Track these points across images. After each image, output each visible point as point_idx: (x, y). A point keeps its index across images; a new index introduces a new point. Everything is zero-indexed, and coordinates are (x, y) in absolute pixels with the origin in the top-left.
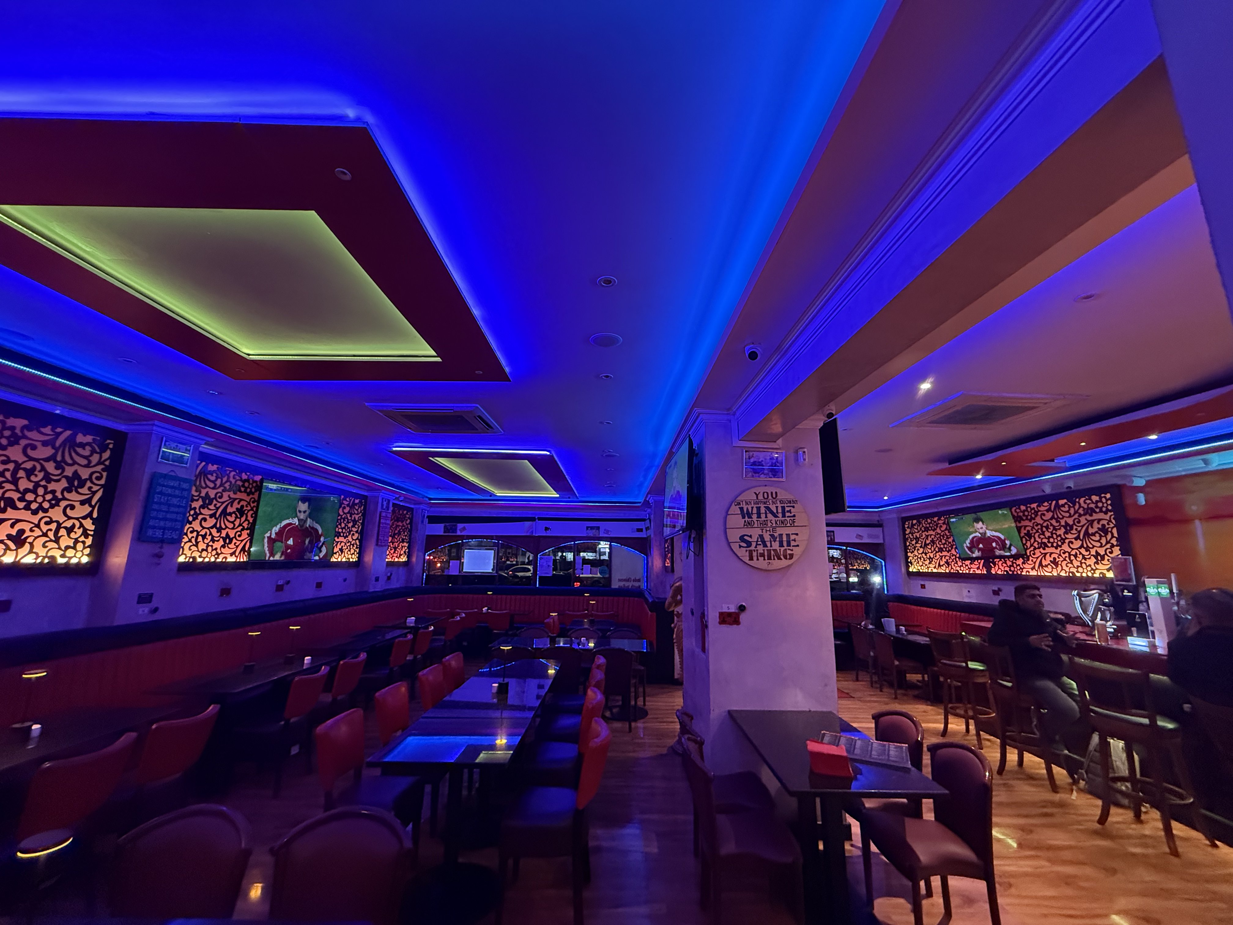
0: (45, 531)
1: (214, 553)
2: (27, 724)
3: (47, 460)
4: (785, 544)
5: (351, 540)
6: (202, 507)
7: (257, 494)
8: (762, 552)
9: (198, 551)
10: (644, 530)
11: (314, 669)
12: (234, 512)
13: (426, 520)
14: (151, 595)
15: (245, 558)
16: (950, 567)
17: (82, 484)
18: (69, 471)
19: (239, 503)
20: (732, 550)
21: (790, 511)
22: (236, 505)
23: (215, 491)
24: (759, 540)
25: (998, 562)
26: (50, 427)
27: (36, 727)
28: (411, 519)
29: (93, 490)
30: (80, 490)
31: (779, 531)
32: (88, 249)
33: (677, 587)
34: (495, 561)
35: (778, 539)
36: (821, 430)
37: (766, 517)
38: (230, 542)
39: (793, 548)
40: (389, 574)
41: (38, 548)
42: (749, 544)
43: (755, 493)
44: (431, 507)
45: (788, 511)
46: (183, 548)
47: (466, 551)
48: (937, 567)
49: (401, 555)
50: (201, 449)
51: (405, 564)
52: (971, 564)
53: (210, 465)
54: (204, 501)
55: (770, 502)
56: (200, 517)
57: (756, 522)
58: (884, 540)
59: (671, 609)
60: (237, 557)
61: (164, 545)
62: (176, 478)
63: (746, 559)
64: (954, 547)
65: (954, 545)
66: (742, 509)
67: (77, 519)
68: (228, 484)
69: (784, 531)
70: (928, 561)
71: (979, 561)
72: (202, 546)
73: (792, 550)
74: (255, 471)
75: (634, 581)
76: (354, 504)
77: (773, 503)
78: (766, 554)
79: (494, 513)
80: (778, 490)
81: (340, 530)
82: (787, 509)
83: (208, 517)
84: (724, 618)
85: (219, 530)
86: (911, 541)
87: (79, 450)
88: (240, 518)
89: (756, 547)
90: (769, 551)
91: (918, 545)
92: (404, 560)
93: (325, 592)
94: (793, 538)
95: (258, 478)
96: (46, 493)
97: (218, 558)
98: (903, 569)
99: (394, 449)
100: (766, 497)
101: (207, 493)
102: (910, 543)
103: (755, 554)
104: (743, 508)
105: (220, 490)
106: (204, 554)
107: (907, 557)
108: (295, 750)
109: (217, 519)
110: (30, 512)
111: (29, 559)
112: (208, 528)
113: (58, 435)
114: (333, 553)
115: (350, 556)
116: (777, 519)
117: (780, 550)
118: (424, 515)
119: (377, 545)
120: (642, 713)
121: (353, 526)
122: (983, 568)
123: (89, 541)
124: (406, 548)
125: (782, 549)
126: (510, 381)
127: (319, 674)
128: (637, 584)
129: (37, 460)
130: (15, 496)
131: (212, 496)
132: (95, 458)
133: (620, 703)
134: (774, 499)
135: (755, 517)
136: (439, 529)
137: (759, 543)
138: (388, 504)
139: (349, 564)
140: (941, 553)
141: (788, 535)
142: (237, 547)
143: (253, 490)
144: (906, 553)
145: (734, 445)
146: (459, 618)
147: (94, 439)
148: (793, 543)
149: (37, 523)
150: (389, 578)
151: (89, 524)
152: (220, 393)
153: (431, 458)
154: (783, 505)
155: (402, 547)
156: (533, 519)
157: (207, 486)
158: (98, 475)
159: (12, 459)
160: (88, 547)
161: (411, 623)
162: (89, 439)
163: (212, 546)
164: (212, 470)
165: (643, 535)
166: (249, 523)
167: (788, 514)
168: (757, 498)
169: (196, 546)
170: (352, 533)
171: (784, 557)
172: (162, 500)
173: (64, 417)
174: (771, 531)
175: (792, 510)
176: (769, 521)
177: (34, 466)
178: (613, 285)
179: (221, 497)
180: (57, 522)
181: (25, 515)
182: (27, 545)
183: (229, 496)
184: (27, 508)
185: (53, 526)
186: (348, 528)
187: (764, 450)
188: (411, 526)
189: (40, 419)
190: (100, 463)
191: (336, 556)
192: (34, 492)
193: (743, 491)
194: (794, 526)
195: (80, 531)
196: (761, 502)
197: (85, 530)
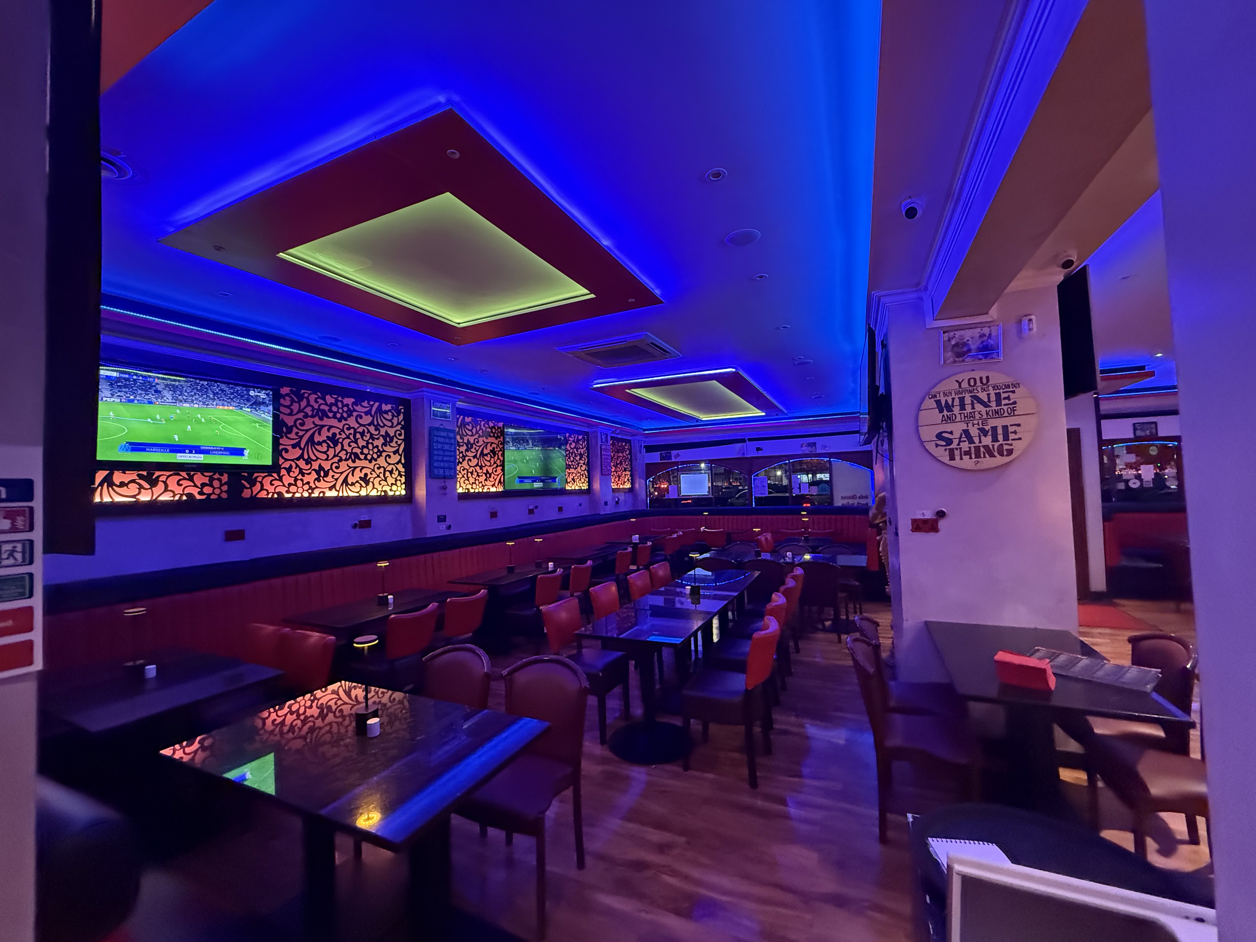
0: (378, 474)
1: (481, 485)
2: (385, 594)
3: (369, 425)
4: (1000, 437)
5: (580, 471)
6: (467, 450)
8: (968, 449)
9: (470, 484)
12: (489, 453)
13: (644, 450)
14: (445, 517)
15: (502, 488)
17: (391, 441)
18: (383, 432)
19: (491, 446)
20: (927, 450)
21: (1008, 398)
22: (489, 448)
23: (473, 438)
24: (963, 436)
26: (366, 401)
27: (390, 597)
28: (630, 450)
29: (398, 443)
30: (391, 444)
31: (992, 423)
33: (882, 498)
34: (710, 484)
35: (990, 433)
36: (1062, 288)
37: (973, 408)
38: (490, 477)
39: (1013, 442)
40: (616, 500)
41: (377, 486)
43: (957, 381)
44: (646, 438)
45: (1005, 398)
46: (459, 482)
47: (682, 476)
49: (624, 482)
50: (457, 406)
51: (631, 490)
53: (466, 418)
54: (467, 446)
55: (979, 389)
56: (467, 458)
57: (958, 416)
59: (877, 522)
60: (496, 488)
61: (447, 480)
62: (445, 430)
66: (938, 402)
67: (393, 464)
68: (481, 431)
69: (999, 423)
72: (472, 480)
73: (1011, 445)
74: (499, 419)
75: (860, 498)
76: (578, 440)
77: (984, 390)
78: (973, 451)
79: (704, 438)
81: (570, 463)
82: (1003, 395)
83: (472, 458)
84: (918, 525)
85: (481, 468)
87: (385, 416)
88: (494, 458)
89: (959, 445)
90: (977, 449)
92: (628, 487)
93: (565, 515)
94: (1012, 431)
95: (501, 425)
96: (374, 448)
97: (484, 489)
99: (595, 386)
100: (972, 383)
101: (468, 439)
103: (957, 453)
104: (940, 400)
105: (476, 436)
106: (474, 486)
109: (478, 459)
110: (368, 461)
111: (374, 493)
112: (473, 467)
113: (372, 406)
114: (567, 483)
115: (581, 485)
116: (988, 409)
117: (993, 446)
118: (641, 446)
119: (602, 474)
121: (580, 459)
123: (403, 480)
124: (629, 476)
125: (996, 445)
126: (663, 303)
127: (556, 574)
128: (863, 501)
129: (364, 426)
130: (358, 451)
131: (472, 442)
132: (395, 421)
133: (832, 617)
134: (985, 385)
135: (956, 410)
136: (655, 457)
137: (962, 439)
138: (606, 437)
139: (580, 492)
141: (1005, 428)
142: (495, 480)
143: (499, 434)
145: (928, 327)
146: (676, 536)
147: (392, 407)
148: (1012, 436)
149: (373, 468)
150: (617, 503)
151: (400, 467)
152: (456, 359)
153: (627, 391)
154: (998, 391)
155: (625, 475)
156: (743, 441)
158: (399, 432)
159: (352, 426)
160: (404, 483)
161: (635, 540)
162: (389, 407)
163: (478, 480)
164: (469, 421)
165: (863, 449)
166: (501, 461)
167: (1004, 402)
168: (960, 386)
169: (468, 480)
170: (580, 465)
171: (998, 453)
172: (439, 447)
173: (372, 393)
174: (980, 424)
175: (1012, 396)
176: (976, 413)
177: (364, 430)
178: (723, 177)
179: (478, 442)
180: (383, 467)
181: (365, 463)
182: (371, 483)
183: (483, 441)
184: (366, 459)
185: (382, 470)
186: (577, 461)
187: (970, 327)
188: (631, 457)
189: (360, 397)
190: (399, 424)
191: (570, 485)
192: (367, 448)
193: (941, 381)
194: (1014, 415)
195: (397, 473)
196: (965, 391)
197: (399, 472)
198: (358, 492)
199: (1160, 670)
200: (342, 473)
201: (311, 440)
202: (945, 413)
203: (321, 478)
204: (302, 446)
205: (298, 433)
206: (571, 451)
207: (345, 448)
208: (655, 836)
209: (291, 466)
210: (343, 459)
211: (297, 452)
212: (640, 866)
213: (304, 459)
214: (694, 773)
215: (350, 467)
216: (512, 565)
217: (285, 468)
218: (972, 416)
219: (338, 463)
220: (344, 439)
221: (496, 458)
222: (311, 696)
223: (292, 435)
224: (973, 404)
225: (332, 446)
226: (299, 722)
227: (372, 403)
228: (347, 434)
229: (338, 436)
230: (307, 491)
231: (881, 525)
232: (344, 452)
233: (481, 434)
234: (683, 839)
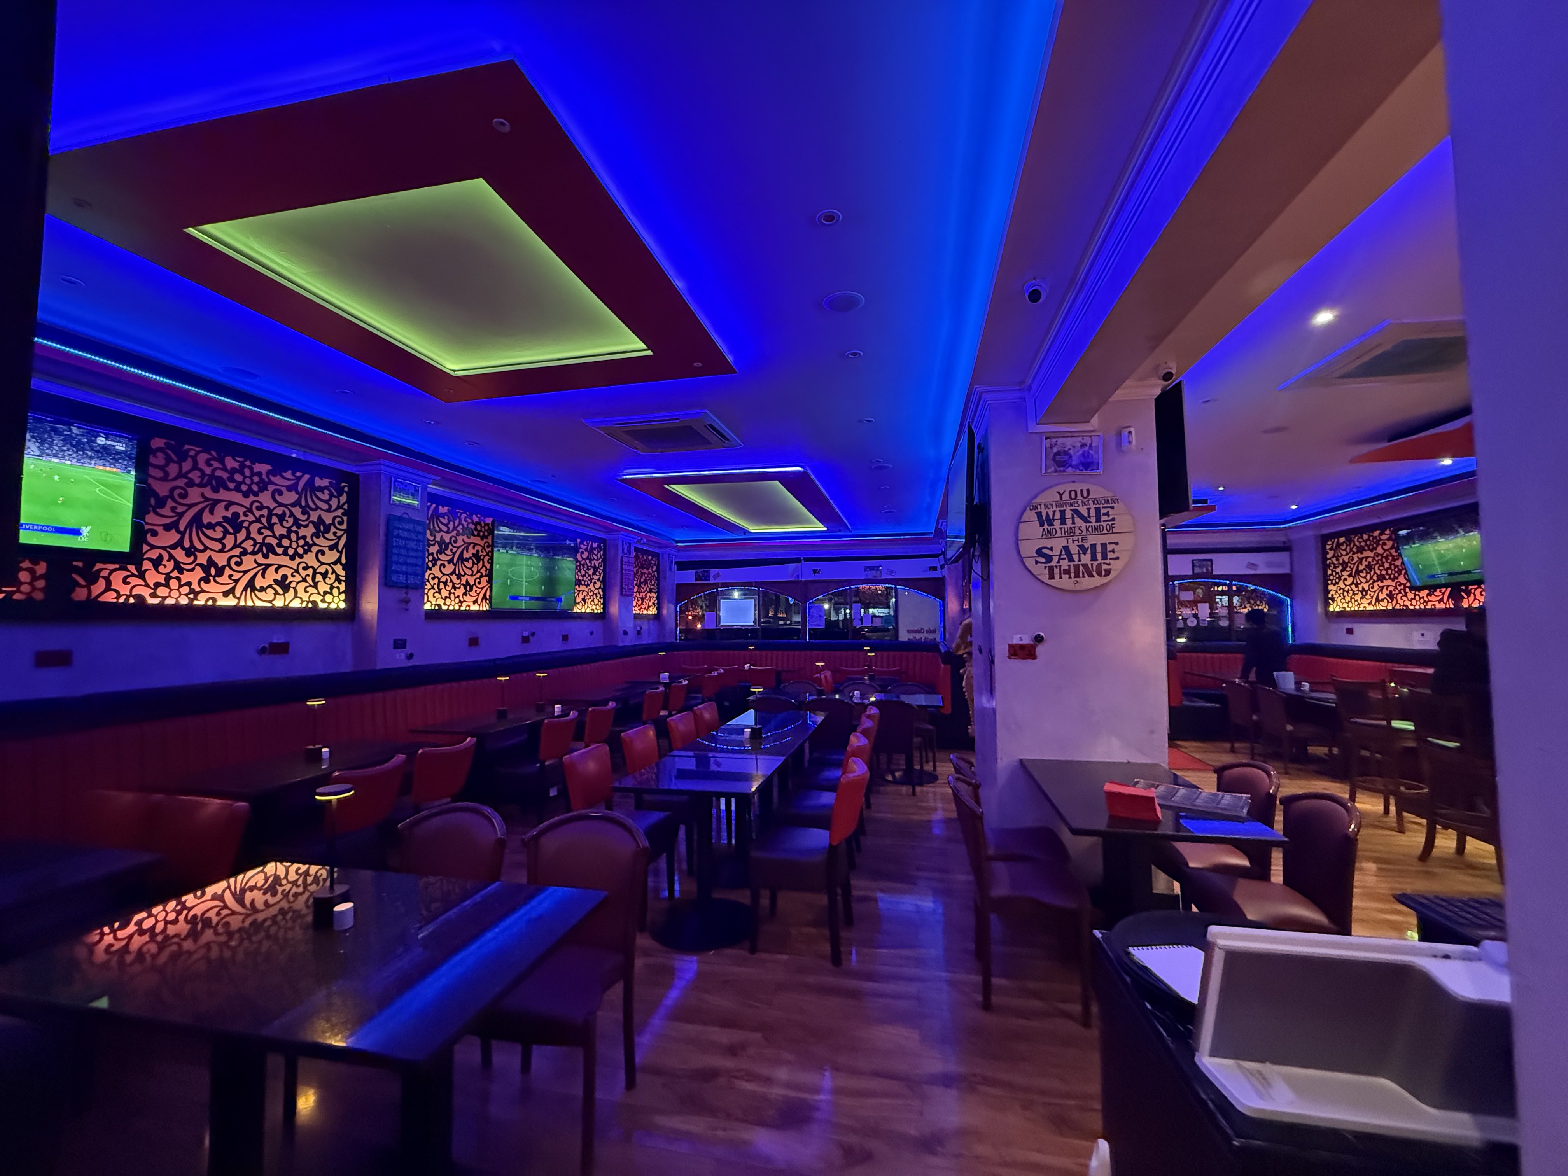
0: (304, 577)
1: (457, 600)
2: (317, 746)
3: (294, 505)
4: (1099, 556)
5: (593, 589)
6: (439, 552)
7: (490, 537)
8: (1067, 568)
9: (442, 598)
10: (939, 567)
11: (564, 714)
12: (470, 558)
13: (675, 567)
14: (405, 641)
15: (487, 606)
16: (1394, 602)
17: (327, 530)
18: (314, 517)
19: (474, 548)
20: (1026, 568)
21: (1107, 514)
22: (472, 551)
23: (450, 535)
24: (1063, 553)
25: (1476, 589)
26: (290, 472)
27: (325, 750)
28: (658, 567)
29: (337, 535)
30: (325, 535)
31: (1092, 540)
32: (286, 265)
33: (967, 625)
34: (757, 612)
35: (1089, 551)
36: (1159, 401)
37: (1073, 523)
38: (471, 590)
39: (1112, 561)
40: (638, 628)
41: (301, 593)
42: (1049, 559)
43: (1059, 493)
44: (679, 551)
45: (1104, 514)
46: (427, 594)
47: (722, 601)
48: (1373, 603)
49: (649, 607)
50: (429, 491)
51: (657, 617)
52: (1429, 595)
53: (440, 507)
54: (440, 546)
55: (1080, 502)
56: (439, 563)
57: (1059, 531)
58: (1292, 569)
59: (960, 653)
60: (479, 605)
61: (410, 591)
62: (411, 521)
63: (1045, 578)
64: (1403, 572)
65: (1403, 569)
66: (1039, 515)
67: (329, 564)
68: (461, 527)
69: (1098, 540)
70: (1360, 595)
71: (1443, 590)
72: (445, 593)
73: (1109, 564)
74: (485, 512)
75: (926, 632)
76: (592, 549)
77: (1084, 504)
78: (1072, 570)
79: (751, 555)
80: (1092, 488)
81: (581, 578)
82: (1103, 511)
83: (446, 563)
84: (1015, 651)
85: (459, 577)
86: (1335, 567)
87: (319, 494)
88: (477, 564)
89: (1058, 562)
90: (1077, 567)
91: (1345, 573)
92: (653, 613)
93: (574, 645)
94: (1111, 549)
95: (489, 520)
96: (298, 538)
97: (461, 606)
98: (1320, 609)
99: (624, 477)
100: (1073, 496)
101: (442, 537)
102: (1333, 571)
103: (1057, 571)
104: (1041, 512)
105: (454, 534)
106: (448, 601)
107: (1327, 592)
108: (553, 793)
109: (455, 565)
110: (288, 557)
111: (296, 604)
112: (448, 575)
113: (299, 478)
114: (576, 603)
115: (594, 607)
116: (1088, 525)
117: (1092, 564)
118: (672, 561)
119: (621, 594)
120: (933, 778)
121: (594, 573)
122: (1448, 600)
123: (343, 587)
124: (655, 599)
125: (1095, 563)
126: (736, 372)
127: (568, 718)
128: (931, 636)
129: (285, 506)
130: (274, 542)
131: (447, 541)
132: (334, 503)
133: (904, 767)
134: (1085, 498)
135: (1057, 524)
136: (690, 577)
137: (1062, 557)
138: (629, 547)
139: (593, 616)
140: (1382, 582)
141: (1104, 546)
142: (478, 594)
143: (486, 534)
144: (1326, 585)
145: (1030, 431)
146: (716, 674)
147: (330, 482)
148: (1110, 555)
149: (296, 568)
150: (639, 633)
151: (339, 569)
152: (437, 423)
153: (666, 486)
154: (1098, 506)
155: (650, 597)
156: (798, 561)
157: (441, 530)
158: (340, 519)
159: (265, 505)
160: (343, 592)
161: (665, 679)
162: (325, 482)
163: (454, 593)
164: (444, 512)
165: (937, 575)
166: (487, 569)
167: (1104, 518)
168: (1061, 498)
169: (440, 593)
170: (593, 581)
171: (1097, 574)
172: (400, 544)
173: (299, 459)
174: (1080, 540)
175: (1111, 511)
176: (1077, 529)
177: (284, 511)
178: (837, 221)
179: (455, 542)
180: (312, 567)
181: (285, 560)
182: (291, 589)
183: (463, 540)
184: (285, 553)
185: (310, 572)
186: (589, 575)
187: (1073, 434)
188: (658, 574)
189: (281, 464)
190: (339, 507)
191: (579, 606)
192: (289, 538)
193: (1043, 491)
194: (1113, 533)
195: (333, 577)
196: (1066, 504)
197: (337, 576)
198: (270, 602)
199: (1249, 796)
200: (245, 572)
201: (197, 520)
202: (1046, 527)
203: (211, 578)
204: (182, 528)
205: (176, 508)
206: (582, 563)
207: (252, 536)
208: (724, 1036)
209: (161, 557)
210: (249, 551)
211: (172, 537)
212: (709, 1075)
213: (183, 548)
214: (765, 956)
215: (259, 565)
216: (505, 708)
217: (150, 559)
218: (1072, 531)
219: (239, 557)
220: (251, 523)
221: (480, 565)
222: (176, 906)
223: (166, 511)
224: (1073, 518)
225: (231, 531)
226: (153, 948)
227: (298, 474)
228: (258, 516)
229: (242, 518)
230: (186, 595)
231: (965, 656)
232: (251, 542)
233: (461, 531)
234: (759, 1035)
